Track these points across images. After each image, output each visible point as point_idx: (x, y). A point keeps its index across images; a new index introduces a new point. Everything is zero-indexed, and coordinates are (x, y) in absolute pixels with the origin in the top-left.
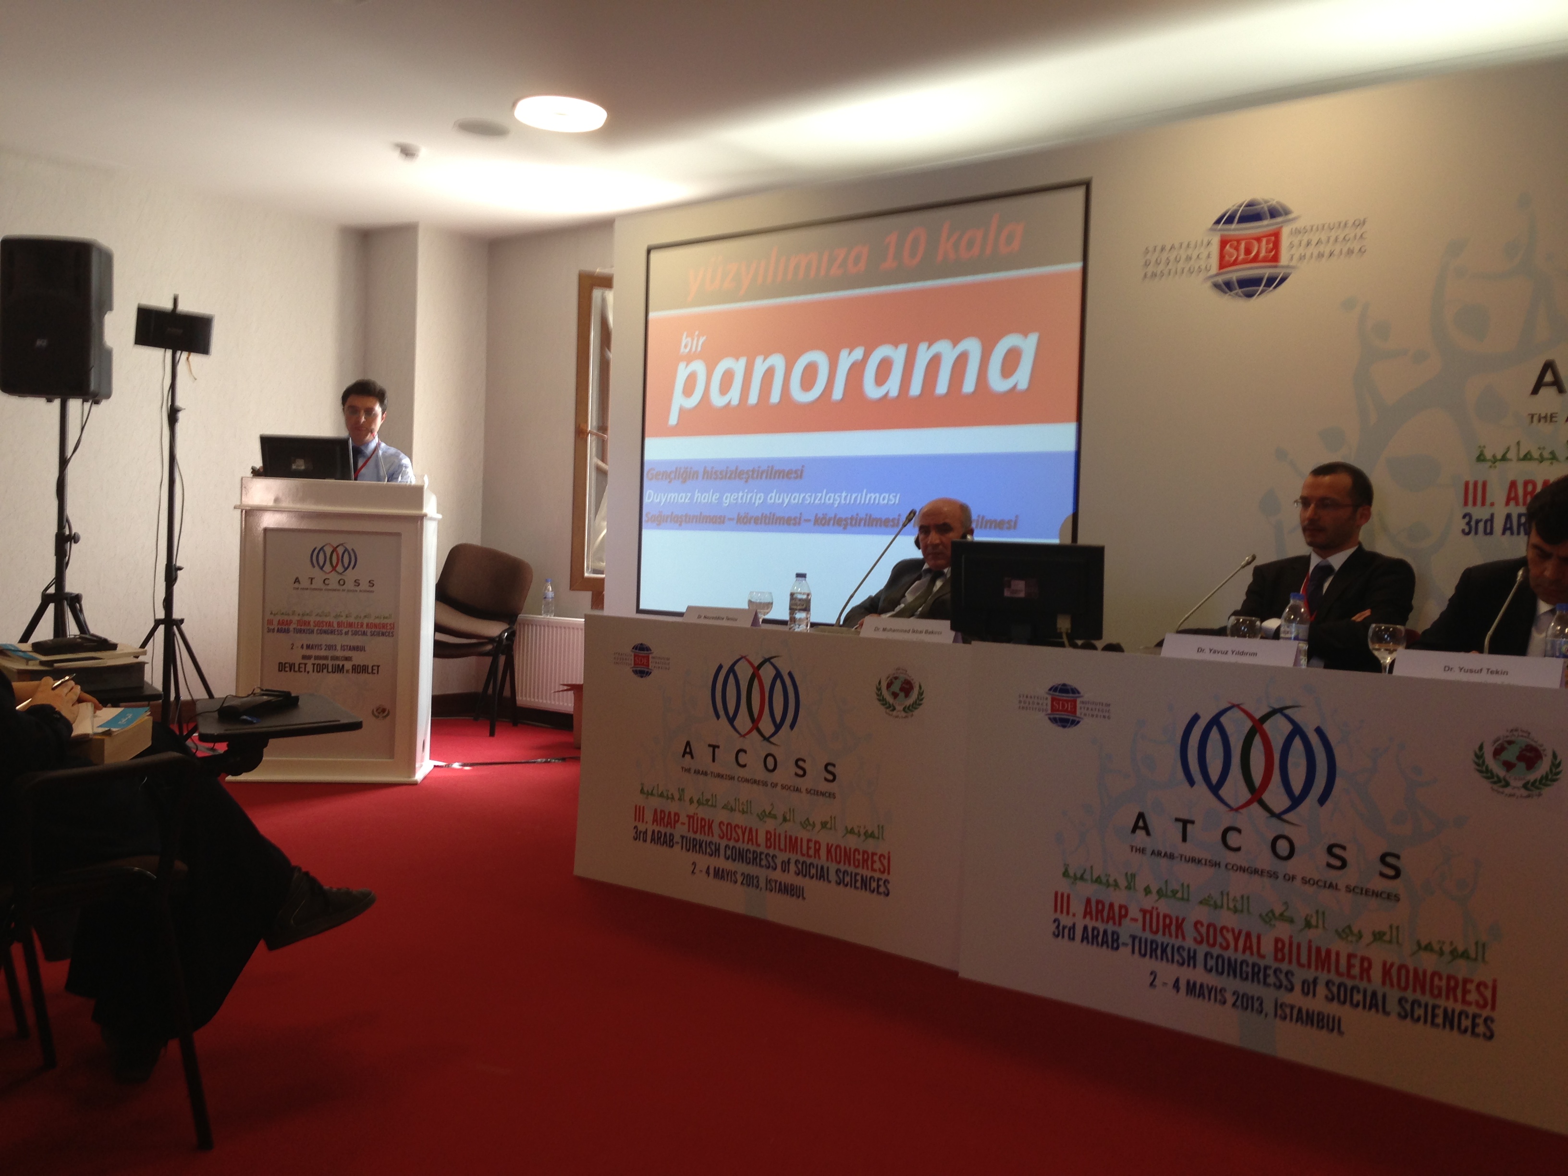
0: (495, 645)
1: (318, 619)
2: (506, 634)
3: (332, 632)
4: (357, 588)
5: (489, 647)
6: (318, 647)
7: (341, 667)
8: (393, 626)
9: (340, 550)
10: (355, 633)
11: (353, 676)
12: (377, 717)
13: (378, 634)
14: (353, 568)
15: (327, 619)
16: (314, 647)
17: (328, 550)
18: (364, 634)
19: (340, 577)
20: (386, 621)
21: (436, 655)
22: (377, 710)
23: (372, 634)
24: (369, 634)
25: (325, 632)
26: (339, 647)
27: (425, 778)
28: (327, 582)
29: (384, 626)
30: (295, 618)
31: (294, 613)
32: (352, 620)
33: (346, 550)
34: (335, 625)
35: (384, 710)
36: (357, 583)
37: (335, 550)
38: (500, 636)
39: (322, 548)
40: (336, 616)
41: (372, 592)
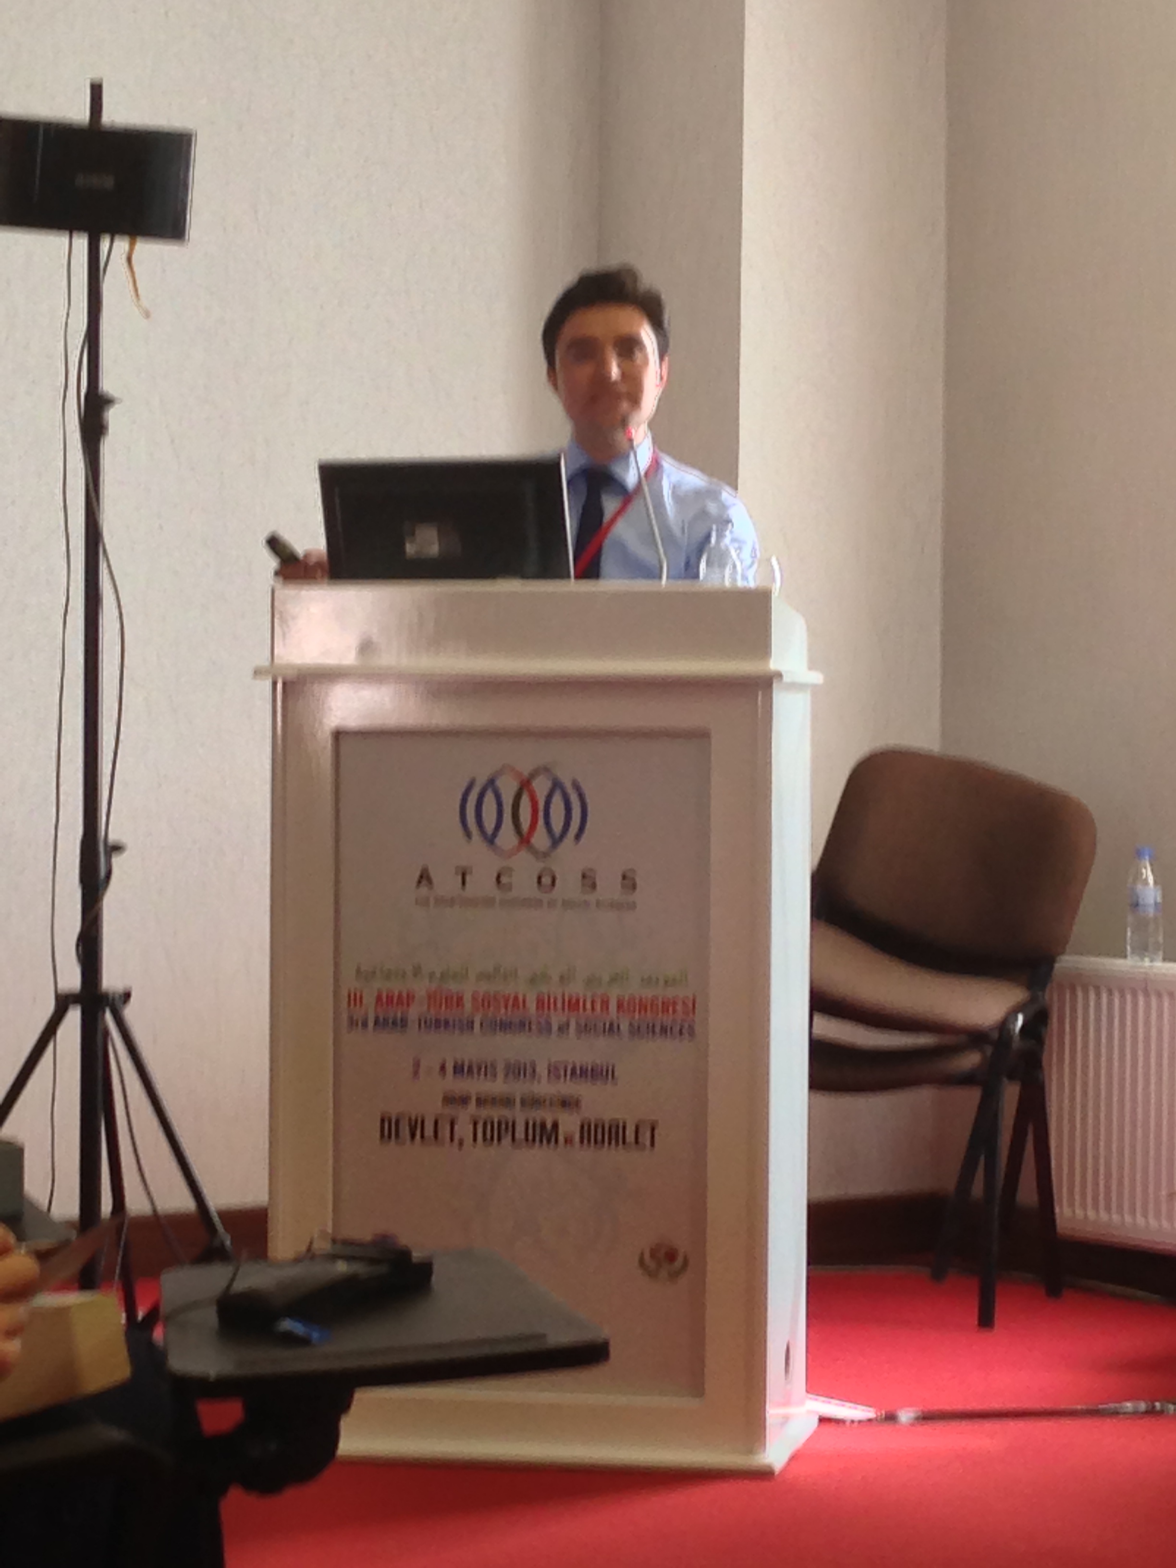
0: (989, 1050)
1: (483, 988)
2: (1020, 1019)
3: (523, 1026)
4: (592, 898)
5: (971, 1060)
6: (486, 1069)
7: (549, 1126)
8: (691, 1006)
9: (541, 787)
10: (585, 1029)
11: (585, 1155)
12: (652, 1274)
13: (651, 1030)
14: (578, 837)
15: (509, 989)
16: (475, 1071)
17: (508, 788)
18: (612, 1029)
19: (539, 866)
20: (671, 993)
21: (816, 1084)
22: (653, 1254)
23: (635, 1031)
24: (624, 1027)
25: (505, 1026)
26: (542, 1070)
27: (795, 1458)
28: (504, 880)
29: (667, 1006)
30: (421, 988)
31: (417, 971)
32: (577, 989)
33: (557, 785)
34: (532, 1006)
35: (671, 1256)
36: (588, 880)
37: (525, 785)
38: (1004, 1025)
39: (491, 782)
40: (533, 981)
41: (632, 906)
